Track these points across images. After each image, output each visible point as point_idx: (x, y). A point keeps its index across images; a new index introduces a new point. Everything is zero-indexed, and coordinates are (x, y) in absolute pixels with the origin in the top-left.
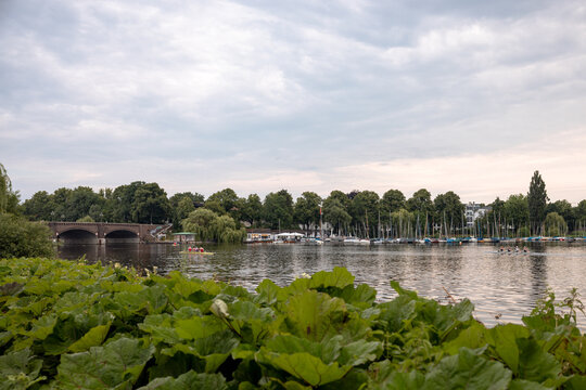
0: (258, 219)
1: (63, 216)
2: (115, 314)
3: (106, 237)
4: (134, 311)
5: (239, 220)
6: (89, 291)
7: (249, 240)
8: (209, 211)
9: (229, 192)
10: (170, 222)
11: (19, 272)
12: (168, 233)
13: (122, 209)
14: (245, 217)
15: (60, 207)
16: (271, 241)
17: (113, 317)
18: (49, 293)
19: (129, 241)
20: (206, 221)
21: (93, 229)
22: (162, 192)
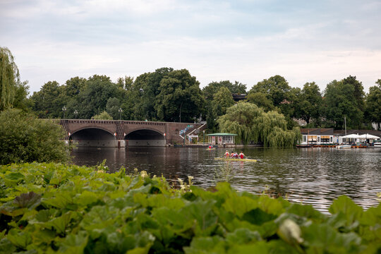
0: (317, 116)
1: (76, 112)
2: (154, 235)
3: (126, 138)
4: (179, 232)
5: (292, 117)
6: (120, 205)
7: (304, 143)
8: (252, 106)
9: (278, 80)
10: (204, 119)
11: (32, 180)
12: (200, 134)
13: (145, 102)
14: (299, 113)
15: (72, 101)
16: (334, 145)
17: (152, 238)
18: (72, 206)
19: (154, 143)
20: (249, 119)
21: (111, 128)
22: (193, 81)
